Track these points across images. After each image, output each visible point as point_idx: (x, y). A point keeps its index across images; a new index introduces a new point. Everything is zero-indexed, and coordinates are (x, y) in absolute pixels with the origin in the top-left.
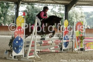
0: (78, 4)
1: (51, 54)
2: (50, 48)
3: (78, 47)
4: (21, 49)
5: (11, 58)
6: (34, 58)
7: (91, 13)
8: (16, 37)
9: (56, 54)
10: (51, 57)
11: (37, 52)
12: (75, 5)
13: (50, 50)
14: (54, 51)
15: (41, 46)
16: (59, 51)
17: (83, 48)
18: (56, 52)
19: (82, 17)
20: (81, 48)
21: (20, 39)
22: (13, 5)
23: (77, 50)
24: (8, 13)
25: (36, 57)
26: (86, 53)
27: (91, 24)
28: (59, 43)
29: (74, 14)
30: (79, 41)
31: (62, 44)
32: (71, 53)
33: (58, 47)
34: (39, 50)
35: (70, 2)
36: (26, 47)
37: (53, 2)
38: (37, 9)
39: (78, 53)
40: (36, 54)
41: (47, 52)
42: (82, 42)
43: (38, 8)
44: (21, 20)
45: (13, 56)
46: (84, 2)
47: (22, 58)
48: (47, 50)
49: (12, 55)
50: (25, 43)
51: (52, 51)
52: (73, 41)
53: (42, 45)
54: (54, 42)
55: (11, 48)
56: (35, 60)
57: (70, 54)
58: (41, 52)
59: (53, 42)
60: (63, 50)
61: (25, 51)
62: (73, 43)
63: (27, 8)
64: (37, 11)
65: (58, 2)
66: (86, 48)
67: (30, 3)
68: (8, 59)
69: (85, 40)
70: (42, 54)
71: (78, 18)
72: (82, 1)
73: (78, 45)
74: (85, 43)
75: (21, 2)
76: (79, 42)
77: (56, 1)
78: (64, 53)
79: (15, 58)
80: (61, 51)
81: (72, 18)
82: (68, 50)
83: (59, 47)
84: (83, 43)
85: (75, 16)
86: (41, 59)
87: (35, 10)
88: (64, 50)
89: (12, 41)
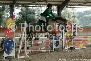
0: (69, 5)
1: (42, 54)
2: (40, 48)
3: (68, 46)
4: (12, 50)
5: (3, 59)
6: (25, 58)
7: (84, 12)
8: (6, 39)
9: (47, 53)
10: (41, 56)
11: (27, 52)
12: (66, 6)
13: (41, 49)
14: (45, 51)
16: (50, 51)
17: (73, 47)
19: (74, 16)
20: (71, 47)
21: (10, 41)
22: (8, 7)
23: (67, 48)
24: (4, 15)
25: (26, 58)
26: (76, 52)
27: (84, 23)
28: (50, 43)
29: (67, 14)
30: (69, 41)
31: (52, 43)
32: (62, 52)
33: (48, 47)
35: (62, 3)
36: (17, 48)
37: (46, 3)
38: (31, 11)
39: (68, 52)
40: (26, 54)
41: (38, 52)
42: (72, 41)
43: (32, 9)
45: (5, 57)
46: (75, 2)
47: (14, 58)
49: (3, 56)
50: (16, 44)
51: (43, 51)
52: (62, 41)
53: (32, 45)
54: (44, 42)
55: (2, 49)
56: (25, 60)
57: (60, 53)
58: (32, 52)
61: (16, 52)
62: (63, 42)
63: (21, 10)
64: (31, 13)
66: (76, 46)
67: (25, 5)
70: (34, 54)
71: (70, 18)
72: (73, 2)
73: (68, 45)
74: (75, 42)
75: (15, 4)
78: (55, 52)
79: (7, 59)
81: (65, 18)
82: (59, 49)
85: (67, 16)
86: (31, 59)
88: (54, 49)
89: (3, 43)
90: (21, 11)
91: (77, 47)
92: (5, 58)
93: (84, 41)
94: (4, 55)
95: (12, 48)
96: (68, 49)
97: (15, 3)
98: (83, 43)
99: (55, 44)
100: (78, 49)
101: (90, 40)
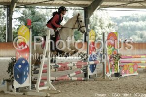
2: (69, 75)
3: (112, 71)
4: (26, 77)
5: (12, 91)
6: (48, 90)
8: (18, 59)
9: (79, 82)
11: (51, 80)
14: (76, 78)
15: (56, 71)
16: (83, 79)
17: (119, 72)
18: (78, 80)
20: (116, 72)
21: (24, 62)
23: (110, 75)
25: (50, 89)
26: (125, 80)
28: (83, 66)
31: (87, 67)
32: (102, 81)
33: (80, 73)
34: (54, 78)
36: (34, 73)
38: (40, 16)
39: (112, 80)
40: (50, 83)
41: (65, 80)
42: (117, 63)
43: (41, 13)
44: (25, 31)
45: (15, 88)
47: (29, 90)
48: (64, 78)
49: (13, 87)
50: (32, 67)
51: (73, 78)
52: (103, 63)
53: (57, 69)
54: (76, 64)
55: (11, 75)
56: (50, 93)
57: (100, 82)
58: (55, 80)
59: (74, 65)
60: (88, 77)
61: (33, 80)
62: (104, 65)
65: (73, 2)
66: (123, 72)
68: (8, 94)
69: (121, 60)
70: (58, 84)
73: (111, 69)
74: (122, 64)
76: (113, 63)
77: (70, 2)
79: (18, 92)
80: (85, 79)
81: (95, 27)
82: (97, 76)
83: (82, 71)
84: (119, 64)
86: (58, 92)
87: (37, 16)
89: (12, 65)
90: (22, 15)
91: (125, 73)
92: (15, 91)
93: (136, 63)
94: (14, 85)
95: (26, 74)
96: (112, 76)
97: (15, 3)
98: (134, 66)
99: (90, 68)
100: (126, 76)
101: (144, 62)
